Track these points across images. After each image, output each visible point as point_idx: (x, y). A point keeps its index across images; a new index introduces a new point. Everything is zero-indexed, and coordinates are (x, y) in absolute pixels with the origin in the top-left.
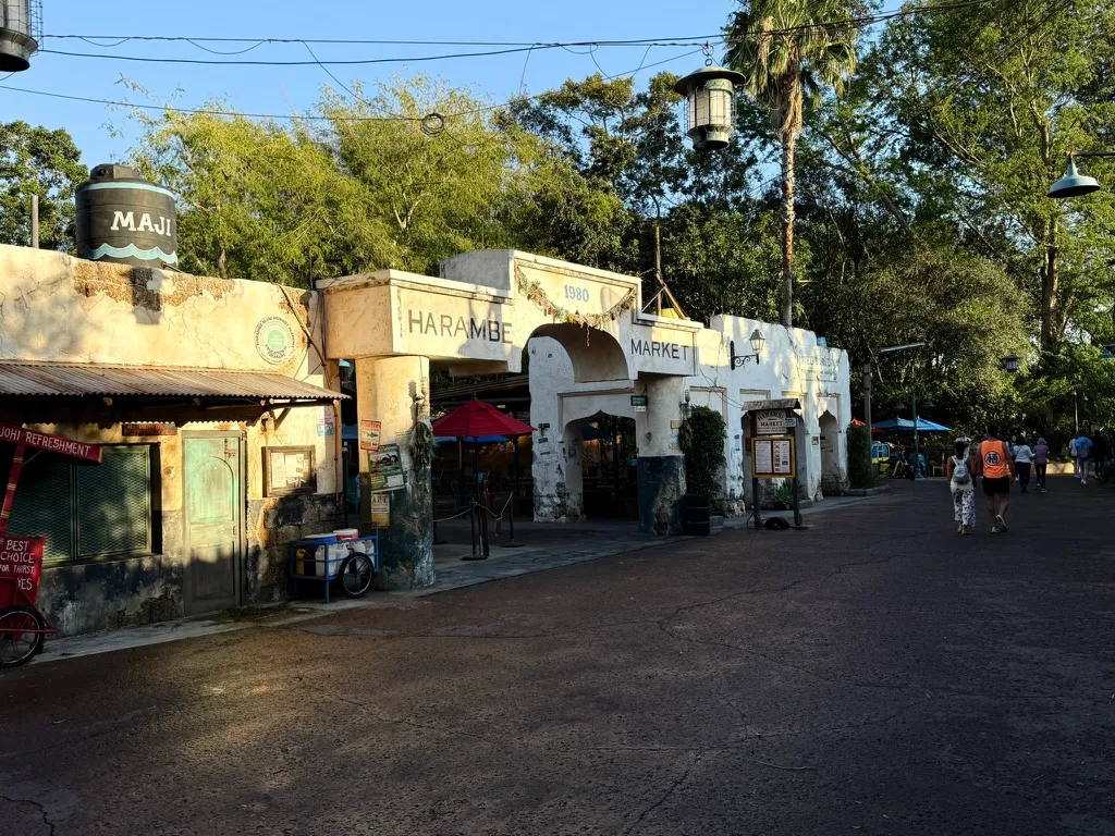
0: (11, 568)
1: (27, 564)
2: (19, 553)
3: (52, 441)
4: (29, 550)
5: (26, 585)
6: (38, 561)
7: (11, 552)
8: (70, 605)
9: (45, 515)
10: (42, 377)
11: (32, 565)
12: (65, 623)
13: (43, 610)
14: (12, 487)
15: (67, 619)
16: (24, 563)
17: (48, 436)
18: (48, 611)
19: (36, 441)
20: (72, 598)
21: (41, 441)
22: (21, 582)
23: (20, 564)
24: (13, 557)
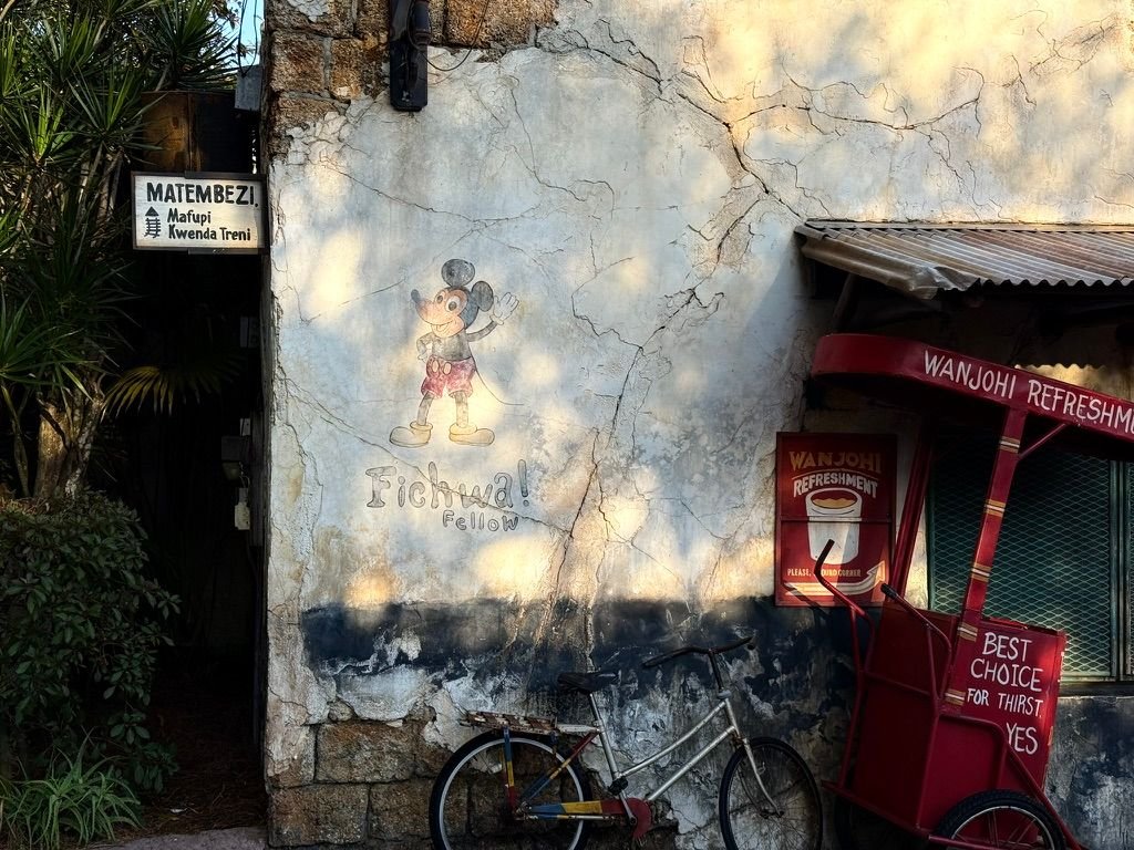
0: (993, 699)
1: (1028, 692)
2: (1009, 663)
3: (1086, 402)
4: (1032, 661)
5: (1025, 743)
6: (1050, 686)
7: (993, 659)
8: (1109, 787)
9: (1060, 571)
10: (1066, 252)
11: (1037, 695)
12: (1100, 826)
13: (1053, 789)
14: (996, 508)
15: (1105, 818)
16: (1019, 690)
17: (1077, 390)
18: (1062, 792)
19: (1049, 402)
20: (1113, 770)
21: (1061, 404)
22: (1013, 732)
23: (1013, 691)
24: (995, 673)
